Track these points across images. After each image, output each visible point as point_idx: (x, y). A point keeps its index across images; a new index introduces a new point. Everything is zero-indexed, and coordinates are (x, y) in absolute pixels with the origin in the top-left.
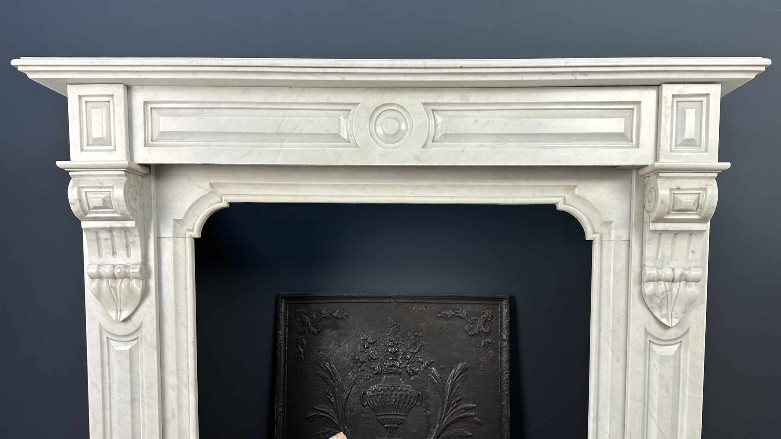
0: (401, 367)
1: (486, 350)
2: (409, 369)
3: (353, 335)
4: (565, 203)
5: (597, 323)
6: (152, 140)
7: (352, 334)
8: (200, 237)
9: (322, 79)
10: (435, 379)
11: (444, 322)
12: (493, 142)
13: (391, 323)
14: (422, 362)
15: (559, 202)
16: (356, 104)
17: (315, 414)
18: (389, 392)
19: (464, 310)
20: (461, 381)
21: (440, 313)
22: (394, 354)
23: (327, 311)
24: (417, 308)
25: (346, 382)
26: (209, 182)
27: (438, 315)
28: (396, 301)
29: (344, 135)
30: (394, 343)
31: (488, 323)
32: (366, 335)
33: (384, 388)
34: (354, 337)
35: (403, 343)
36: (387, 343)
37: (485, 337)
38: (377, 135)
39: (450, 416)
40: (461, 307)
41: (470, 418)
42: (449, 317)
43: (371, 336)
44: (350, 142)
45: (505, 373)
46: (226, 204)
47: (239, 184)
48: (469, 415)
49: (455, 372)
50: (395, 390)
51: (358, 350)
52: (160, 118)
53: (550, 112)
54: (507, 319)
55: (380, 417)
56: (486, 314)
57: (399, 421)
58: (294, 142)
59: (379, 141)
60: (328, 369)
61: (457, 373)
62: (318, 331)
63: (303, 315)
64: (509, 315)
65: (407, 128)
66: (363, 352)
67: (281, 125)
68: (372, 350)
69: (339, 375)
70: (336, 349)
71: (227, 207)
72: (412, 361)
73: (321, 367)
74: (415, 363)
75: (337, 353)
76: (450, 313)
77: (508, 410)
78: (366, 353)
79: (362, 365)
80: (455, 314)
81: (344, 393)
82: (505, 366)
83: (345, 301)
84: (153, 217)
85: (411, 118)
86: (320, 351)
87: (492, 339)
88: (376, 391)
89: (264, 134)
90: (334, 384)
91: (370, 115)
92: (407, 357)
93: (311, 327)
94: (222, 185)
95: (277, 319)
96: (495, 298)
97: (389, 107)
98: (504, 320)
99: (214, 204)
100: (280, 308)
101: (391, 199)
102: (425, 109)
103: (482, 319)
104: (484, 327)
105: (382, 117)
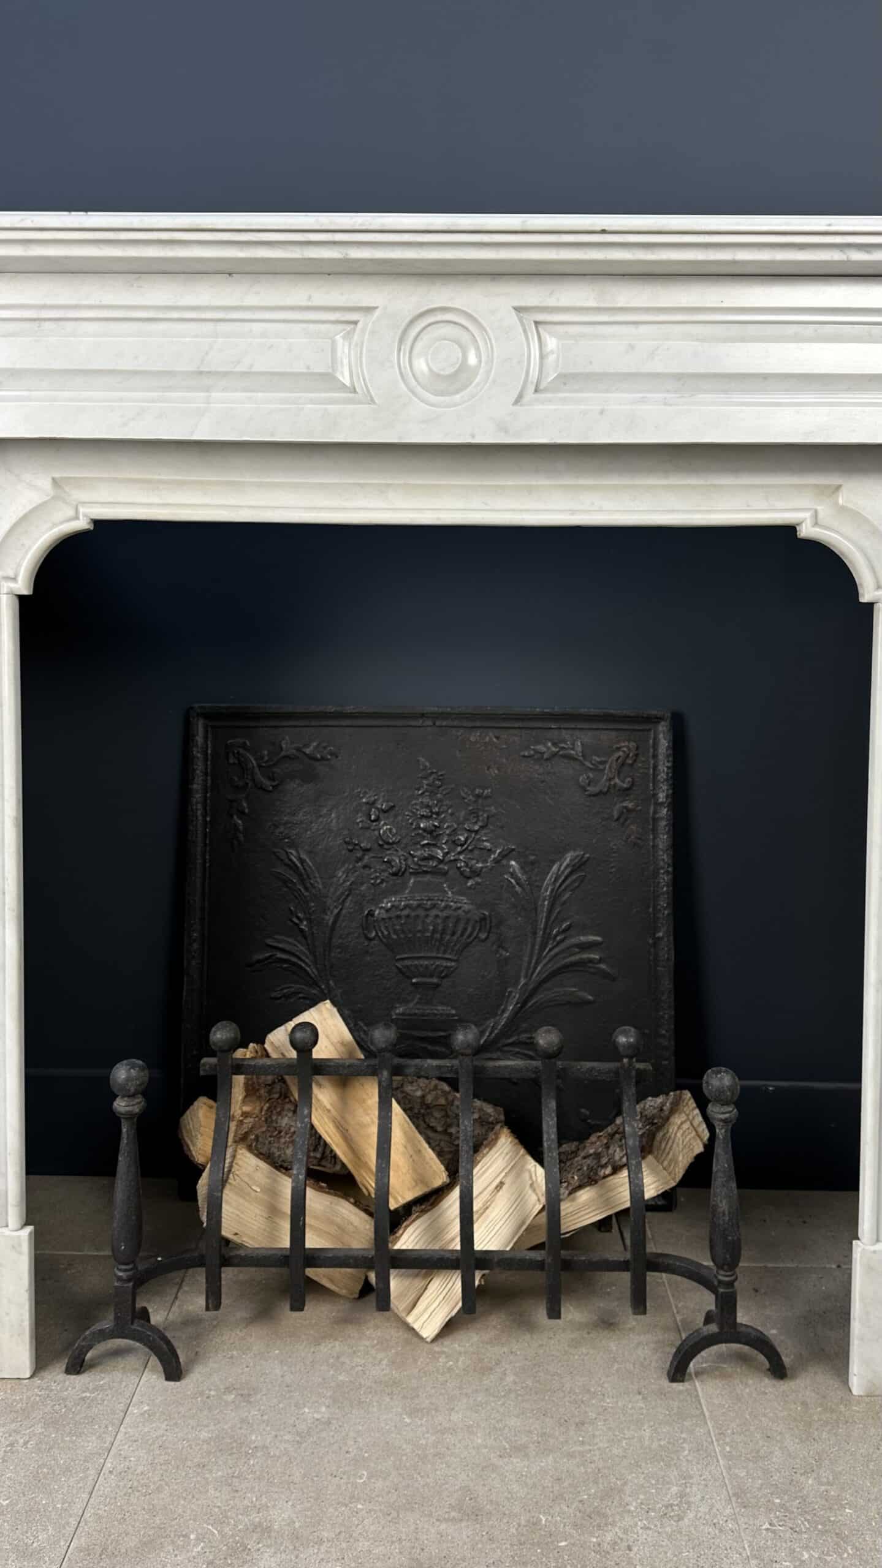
0: (447, 859)
1: (623, 824)
2: (463, 864)
3: (346, 794)
4: (816, 524)
7: (344, 793)
8: (31, 593)
9: (301, 257)
10: (518, 884)
11: (537, 767)
12: (668, 391)
13: (426, 769)
14: (489, 850)
15: (806, 519)
16: (369, 310)
17: (267, 955)
18: (422, 913)
19: (578, 741)
20: (572, 888)
21: (527, 748)
22: (431, 832)
23: (292, 743)
24: (478, 739)
25: (332, 890)
26: (51, 475)
27: (522, 753)
28: (434, 724)
29: (343, 376)
30: (431, 812)
31: (627, 768)
32: (374, 795)
33: (411, 902)
34: (347, 797)
35: (450, 811)
36: (417, 810)
37: (622, 799)
38: (414, 375)
39: (550, 961)
40: (572, 735)
41: (590, 965)
42: (545, 756)
43: (384, 796)
44: (355, 391)
45: (662, 871)
46: (89, 523)
47: (115, 479)
48: (588, 958)
49: (559, 870)
50: (434, 906)
51: (358, 824)
53: (791, 330)
54: (668, 761)
55: (401, 962)
56: (624, 752)
57: (442, 971)
58: (236, 390)
59: (419, 389)
60: (294, 863)
61: (563, 872)
62: (274, 784)
63: (242, 751)
64: (670, 752)
65: (480, 361)
66: (368, 828)
67: (207, 353)
68: (385, 824)
69: (317, 875)
70: (311, 823)
71: (88, 529)
72: (470, 848)
73: (282, 860)
74: (476, 852)
75: (313, 830)
76: (547, 748)
77: (669, 950)
78: (374, 830)
79: (364, 855)
80: (558, 752)
81: (329, 913)
82: (664, 857)
83: (329, 723)
85: (490, 340)
86: (276, 827)
87: (636, 802)
88: (394, 909)
89: (170, 374)
90: (306, 894)
91: (400, 332)
92: (459, 839)
93: (259, 777)
94: (78, 483)
95: (187, 760)
96: (643, 717)
97: (440, 317)
98: (661, 763)
99: (61, 523)
100: (194, 736)
101: (441, 516)
102: (521, 320)
103: (615, 763)
104: (619, 778)
105: (426, 338)
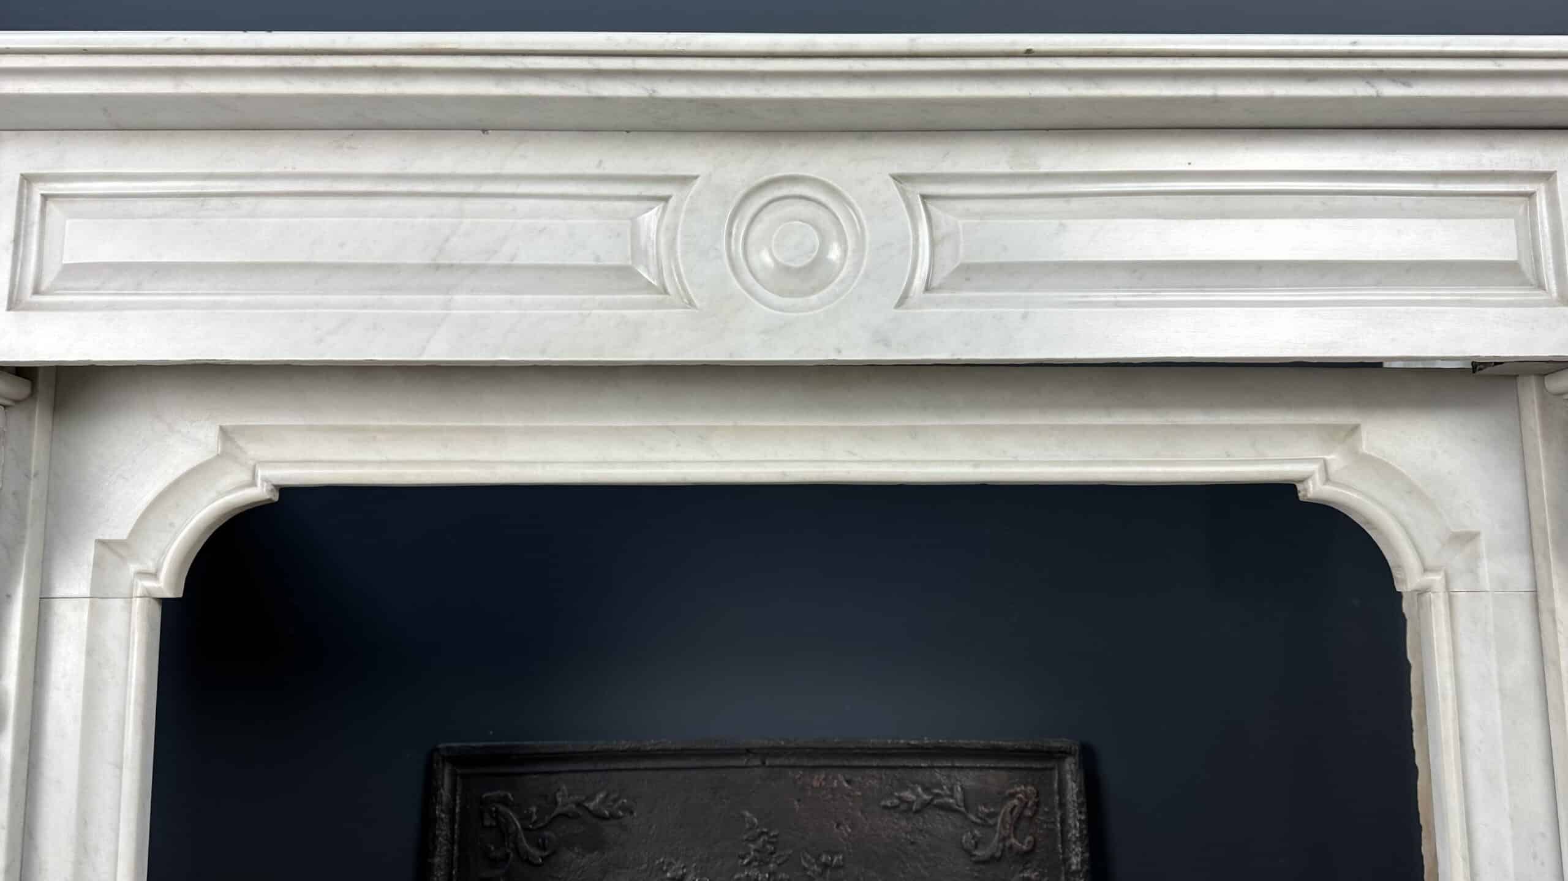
3: (644, 866)
4: (1327, 480)
5: (1464, 859)
6: (36, 291)
7: (641, 865)
8: (181, 595)
9: (585, 93)
11: (903, 823)
13: (753, 826)
15: (1308, 475)
16: (685, 180)
19: (956, 786)
21: (891, 795)
23: (571, 795)
24: (823, 783)
26: (218, 424)
27: (883, 803)
28: (764, 763)
29: (648, 271)
31: (1024, 824)
32: (682, 866)
34: (645, 870)
37: (1021, 868)
38: (751, 272)
40: (948, 777)
42: (914, 807)
44: (666, 292)
46: (268, 491)
47: (311, 428)
52: (68, 222)
54: (1080, 813)
56: (1019, 799)
59: (758, 288)
62: (545, 854)
63: (501, 808)
64: (1082, 799)
65: (845, 252)
67: (447, 240)
71: (270, 500)
76: (918, 796)
80: (932, 800)
83: (622, 765)
84: (29, 533)
85: (859, 221)
87: (1041, 870)
89: (391, 268)
91: (730, 209)
93: (525, 844)
94: (257, 433)
95: (427, 822)
96: (1042, 751)
97: (785, 190)
98: (1071, 815)
99: (229, 492)
100: (438, 789)
101: (787, 470)
102: (903, 193)
103: (1008, 814)
104: (1015, 837)
105: (767, 218)
